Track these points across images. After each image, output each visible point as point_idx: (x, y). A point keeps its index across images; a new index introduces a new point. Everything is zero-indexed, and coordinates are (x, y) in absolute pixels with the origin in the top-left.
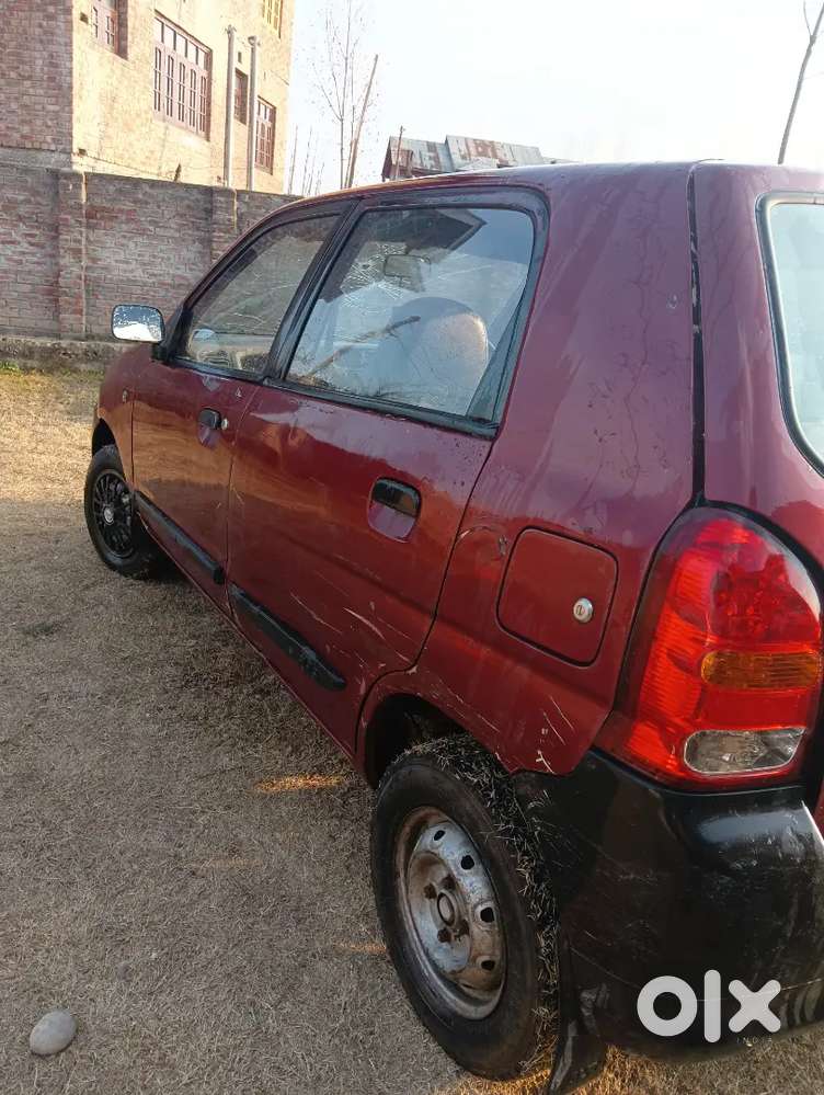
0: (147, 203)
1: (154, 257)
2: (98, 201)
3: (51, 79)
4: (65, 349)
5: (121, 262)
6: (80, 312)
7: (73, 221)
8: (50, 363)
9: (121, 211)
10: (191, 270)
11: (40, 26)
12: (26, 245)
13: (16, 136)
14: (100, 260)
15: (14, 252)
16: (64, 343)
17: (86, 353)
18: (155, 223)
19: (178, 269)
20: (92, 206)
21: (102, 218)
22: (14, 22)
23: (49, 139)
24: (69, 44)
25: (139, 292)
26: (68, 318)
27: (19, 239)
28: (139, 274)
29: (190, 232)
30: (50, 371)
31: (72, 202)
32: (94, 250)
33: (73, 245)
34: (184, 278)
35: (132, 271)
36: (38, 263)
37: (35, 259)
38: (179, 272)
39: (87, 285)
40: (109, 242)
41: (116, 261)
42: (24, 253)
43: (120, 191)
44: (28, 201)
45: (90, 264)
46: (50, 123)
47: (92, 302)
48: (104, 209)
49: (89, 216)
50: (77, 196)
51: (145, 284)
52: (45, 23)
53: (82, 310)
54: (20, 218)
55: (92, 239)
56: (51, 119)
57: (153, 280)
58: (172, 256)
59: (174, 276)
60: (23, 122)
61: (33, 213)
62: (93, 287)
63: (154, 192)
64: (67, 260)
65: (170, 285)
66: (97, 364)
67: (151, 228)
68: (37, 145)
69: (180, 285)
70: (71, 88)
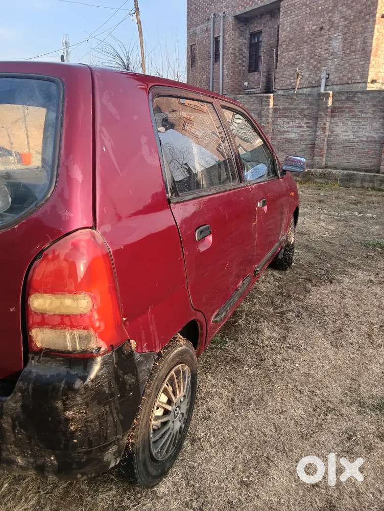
0: (359, 102)
1: (359, 128)
2: (337, 104)
3: (363, 49)
4: (312, 172)
5: (344, 132)
6: (322, 156)
7: (324, 115)
8: (305, 179)
9: (346, 107)
10: (377, 133)
11: (362, 26)
12: (305, 127)
13: (346, 78)
14: (335, 131)
15: (301, 131)
16: (313, 170)
17: (320, 175)
18: (361, 112)
19: (370, 133)
20: (334, 107)
21: (338, 112)
22: (351, 28)
23: (358, 78)
24: (373, 31)
25: (350, 145)
26: (317, 159)
27: (304, 125)
28: (351, 137)
29: (378, 114)
30: (305, 182)
31: (324, 107)
32: (333, 127)
33: (323, 125)
34: (373, 137)
35: (348, 136)
36: (309, 135)
37: (308, 133)
38: (371, 135)
39: (328, 144)
40: (340, 122)
41: (342, 131)
42: (304, 131)
43: (347, 98)
44: (308, 108)
45: (330, 134)
46: (360, 70)
47: (329, 151)
48: (339, 108)
49: (332, 112)
50: (327, 103)
51: (354, 142)
52: (364, 24)
53: (323, 155)
54: (305, 116)
55: (332, 122)
56: (361, 68)
57: (357, 139)
58: (368, 127)
59: (368, 137)
60: (349, 72)
61: (309, 113)
62: (330, 144)
63: (364, 96)
64: (319, 133)
65: (366, 141)
66: (324, 180)
67: (360, 114)
68: (353, 81)
69: (371, 141)
70: (371, 51)
